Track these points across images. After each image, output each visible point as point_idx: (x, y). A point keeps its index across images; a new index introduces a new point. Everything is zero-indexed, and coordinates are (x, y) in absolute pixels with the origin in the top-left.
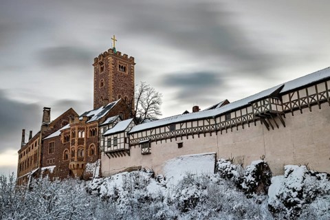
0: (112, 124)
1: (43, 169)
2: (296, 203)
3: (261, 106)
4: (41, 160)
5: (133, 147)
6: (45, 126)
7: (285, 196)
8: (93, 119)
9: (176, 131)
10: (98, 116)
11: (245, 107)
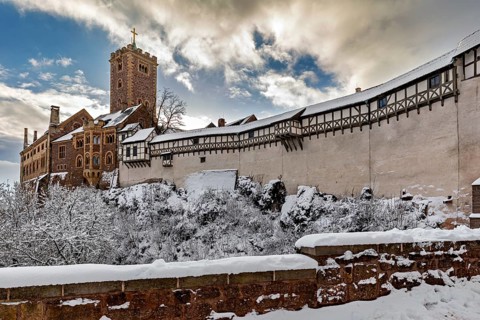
0: (132, 132)
1: (53, 175)
2: (303, 220)
3: (282, 128)
4: (50, 165)
5: (154, 159)
6: (53, 126)
7: (295, 213)
8: (110, 124)
9: (197, 144)
10: (116, 121)
11: (269, 126)
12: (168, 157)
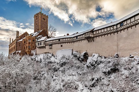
0: (40, 38)
1: (17, 51)
2: (94, 65)
3: (87, 35)
4: (16, 49)
5: (46, 46)
6: (17, 37)
7: (92, 62)
8: (34, 36)
9: (60, 41)
10: (35, 35)
11: (82, 35)
12: (51, 45)
